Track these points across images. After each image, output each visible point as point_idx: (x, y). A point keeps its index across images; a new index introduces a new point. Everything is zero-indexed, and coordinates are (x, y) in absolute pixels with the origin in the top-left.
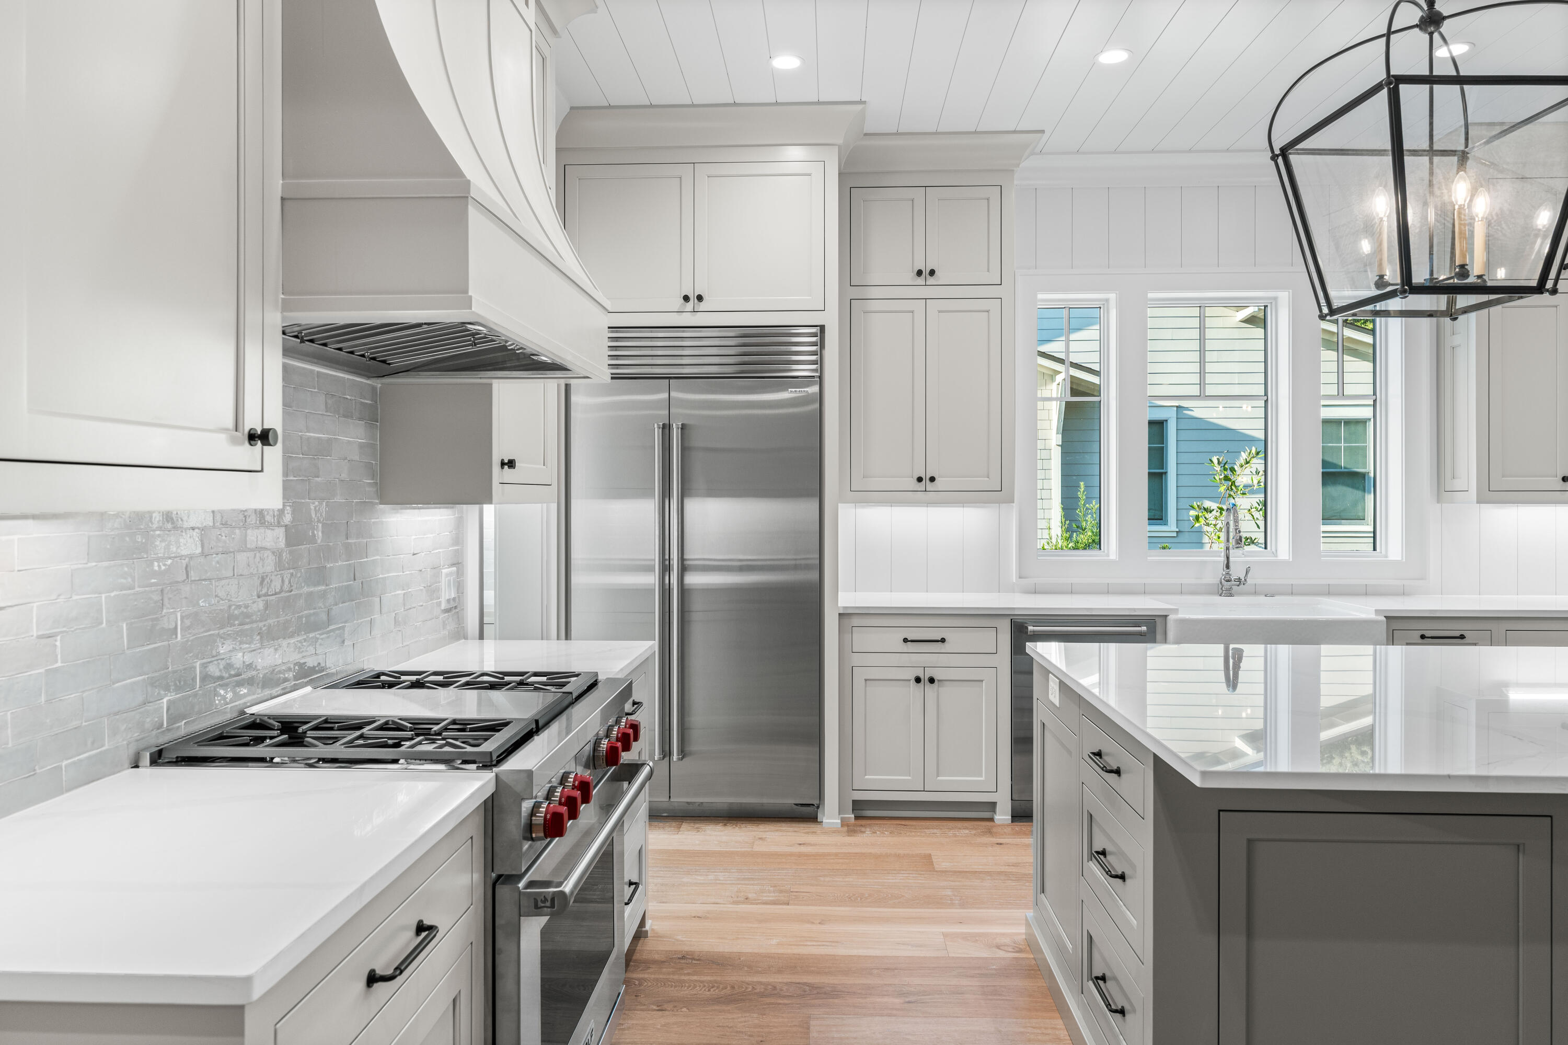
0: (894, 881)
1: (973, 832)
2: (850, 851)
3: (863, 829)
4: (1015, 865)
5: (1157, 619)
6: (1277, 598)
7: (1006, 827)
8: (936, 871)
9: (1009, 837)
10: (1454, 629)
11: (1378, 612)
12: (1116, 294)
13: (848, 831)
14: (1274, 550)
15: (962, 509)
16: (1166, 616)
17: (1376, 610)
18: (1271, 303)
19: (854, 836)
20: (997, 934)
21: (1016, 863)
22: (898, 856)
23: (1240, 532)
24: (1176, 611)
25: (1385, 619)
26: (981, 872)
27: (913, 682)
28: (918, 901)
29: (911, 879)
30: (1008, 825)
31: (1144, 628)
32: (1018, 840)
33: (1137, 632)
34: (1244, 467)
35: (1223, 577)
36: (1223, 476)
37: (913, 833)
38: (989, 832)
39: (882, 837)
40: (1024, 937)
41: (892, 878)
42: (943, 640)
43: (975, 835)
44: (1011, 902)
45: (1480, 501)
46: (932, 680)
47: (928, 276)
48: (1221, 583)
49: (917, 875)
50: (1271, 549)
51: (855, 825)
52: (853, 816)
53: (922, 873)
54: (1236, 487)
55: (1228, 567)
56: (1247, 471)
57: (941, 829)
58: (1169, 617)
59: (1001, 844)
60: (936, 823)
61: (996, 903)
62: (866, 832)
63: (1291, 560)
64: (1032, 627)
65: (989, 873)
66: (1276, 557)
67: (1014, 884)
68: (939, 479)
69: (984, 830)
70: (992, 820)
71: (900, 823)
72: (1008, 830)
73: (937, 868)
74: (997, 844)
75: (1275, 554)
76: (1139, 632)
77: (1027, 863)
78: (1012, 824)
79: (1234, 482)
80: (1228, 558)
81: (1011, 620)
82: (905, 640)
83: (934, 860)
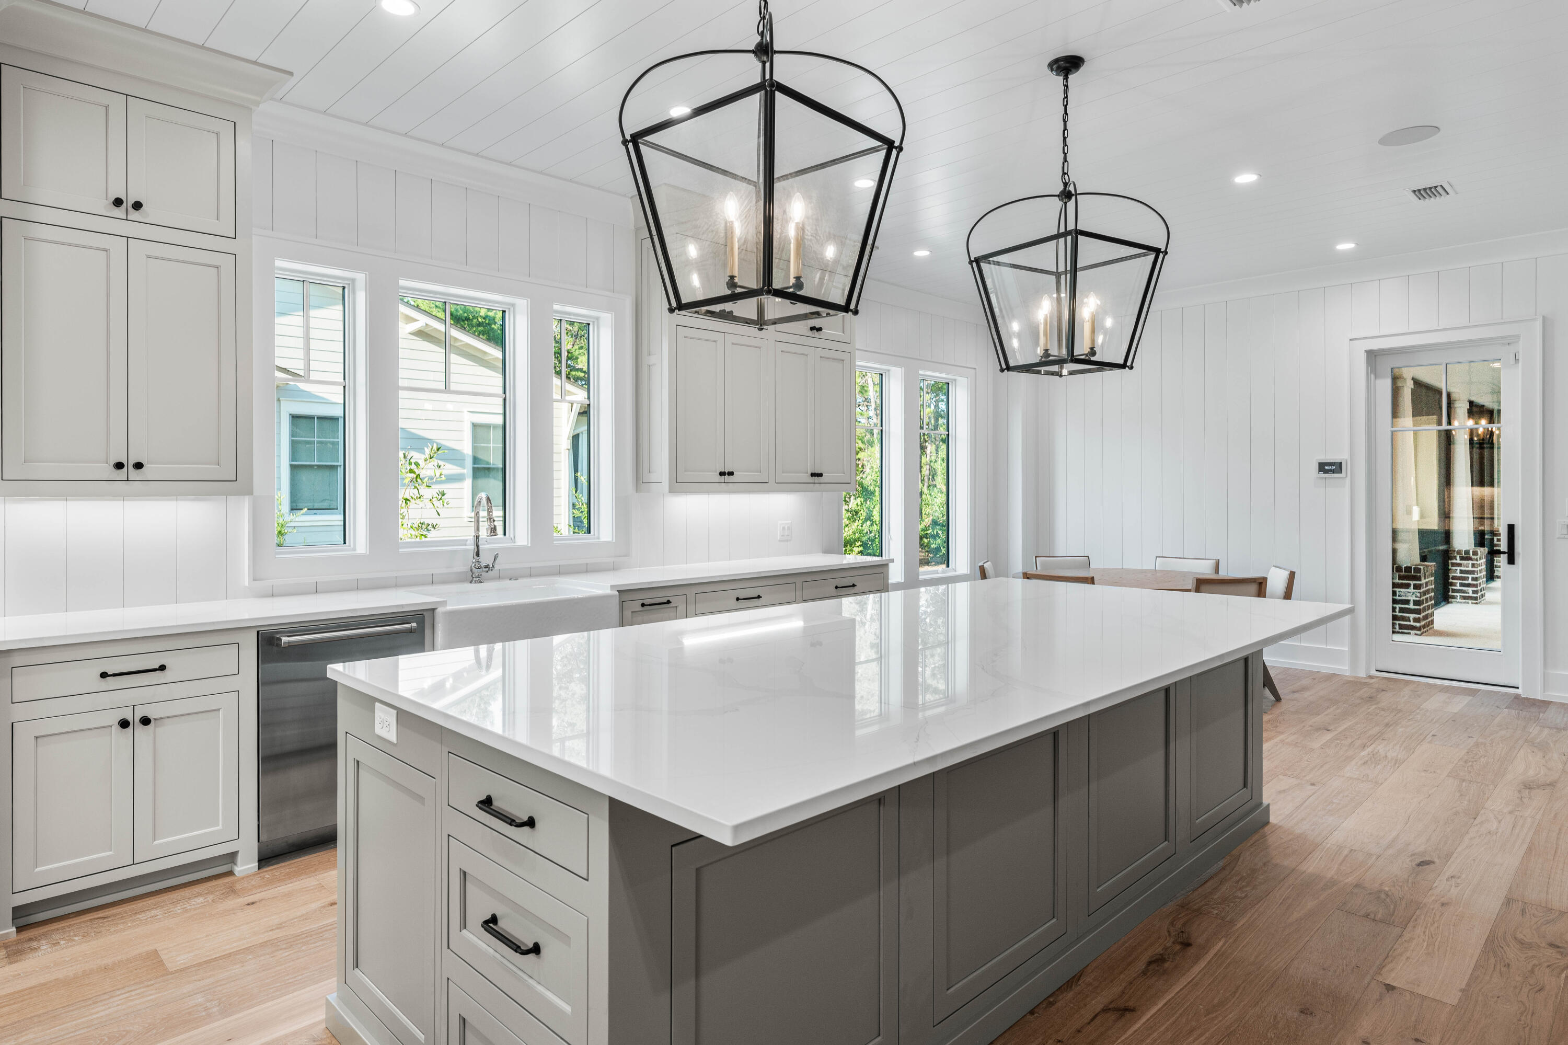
0: (107, 1012)
1: (210, 897)
2: (19, 988)
3: (34, 944)
4: (280, 927)
5: (425, 613)
6: (521, 581)
7: (252, 877)
8: (172, 973)
9: (261, 890)
10: (661, 597)
11: (612, 587)
12: (366, 274)
13: (8, 956)
14: (512, 536)
15: (175, 502)
16: (434, 610)
17: (611, 586)
18: (509, 309)
19: (20, 960)
20: (286, 1036)
21: (280, 924)
22: (106, 969)
23: (494, 521)
24: (444, 603)
25: (617, 593)
26: (237, 953)
27: (116, 728)
28: (154, 1031)
29: (136, 999)
30: (254, 875)
31: (414, 625)
32: (274, 890)
33: (406, 630)
34: (428, 461)
35: (473, 565)
36: (408, 470)
37: (121, 926)
38: (232, 891)
39: (71, 946)
40: (323, 1026)
41: (104, 1008)
42: (162, 668)
43: (213, 901)
44: (290, 981)
45: (672, 491)
46: (146, 721)
47: (131, 209)
48: (471, 570)
49: (142, 990)
50: (510, 536)
51: (18, 942)
52: (14, 929)
53: (151, 982)
54: (421, 479)
55: (478, 555)
56: (430, 465)
57: (162, 907)
58: (437, 611)
59: (253, 903)
60: (153, 901)
61: (271, 990)
62: (42, 948)
63: (530, 545)
64: (287, 638)
65: (248, 950)
66: (515, 543)
67: (287, 954)
68: (149, 465)
69: (224, 891)
70: (230, 873)
71: (96, 917)
72: (256, 881)
73: (171, 966)
74: (248, 904)
75: (513, 540)
76: (409, 629)
77: (295, 919)
78: (260, 871)
79: (419, 475)
80: (478, 547)
81: (258, 632)
82: (104, 675)
83: (163, 957)
